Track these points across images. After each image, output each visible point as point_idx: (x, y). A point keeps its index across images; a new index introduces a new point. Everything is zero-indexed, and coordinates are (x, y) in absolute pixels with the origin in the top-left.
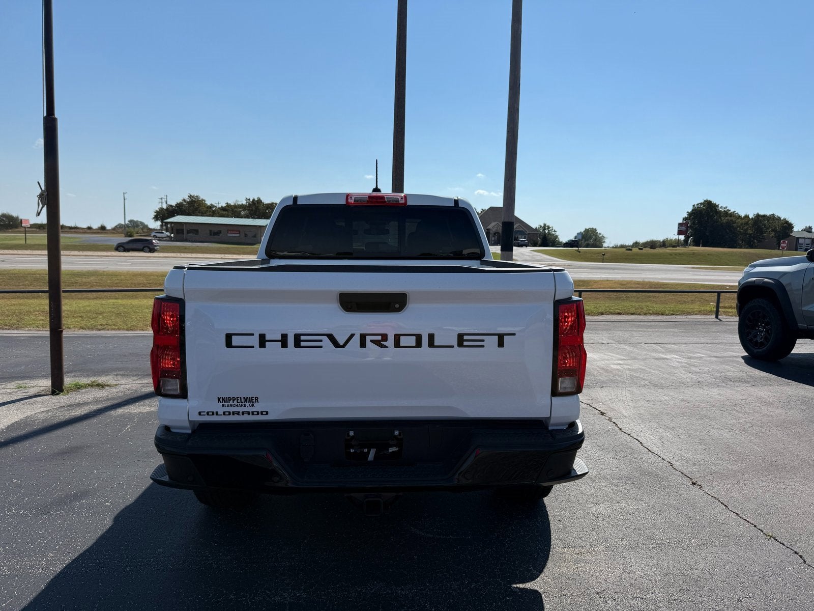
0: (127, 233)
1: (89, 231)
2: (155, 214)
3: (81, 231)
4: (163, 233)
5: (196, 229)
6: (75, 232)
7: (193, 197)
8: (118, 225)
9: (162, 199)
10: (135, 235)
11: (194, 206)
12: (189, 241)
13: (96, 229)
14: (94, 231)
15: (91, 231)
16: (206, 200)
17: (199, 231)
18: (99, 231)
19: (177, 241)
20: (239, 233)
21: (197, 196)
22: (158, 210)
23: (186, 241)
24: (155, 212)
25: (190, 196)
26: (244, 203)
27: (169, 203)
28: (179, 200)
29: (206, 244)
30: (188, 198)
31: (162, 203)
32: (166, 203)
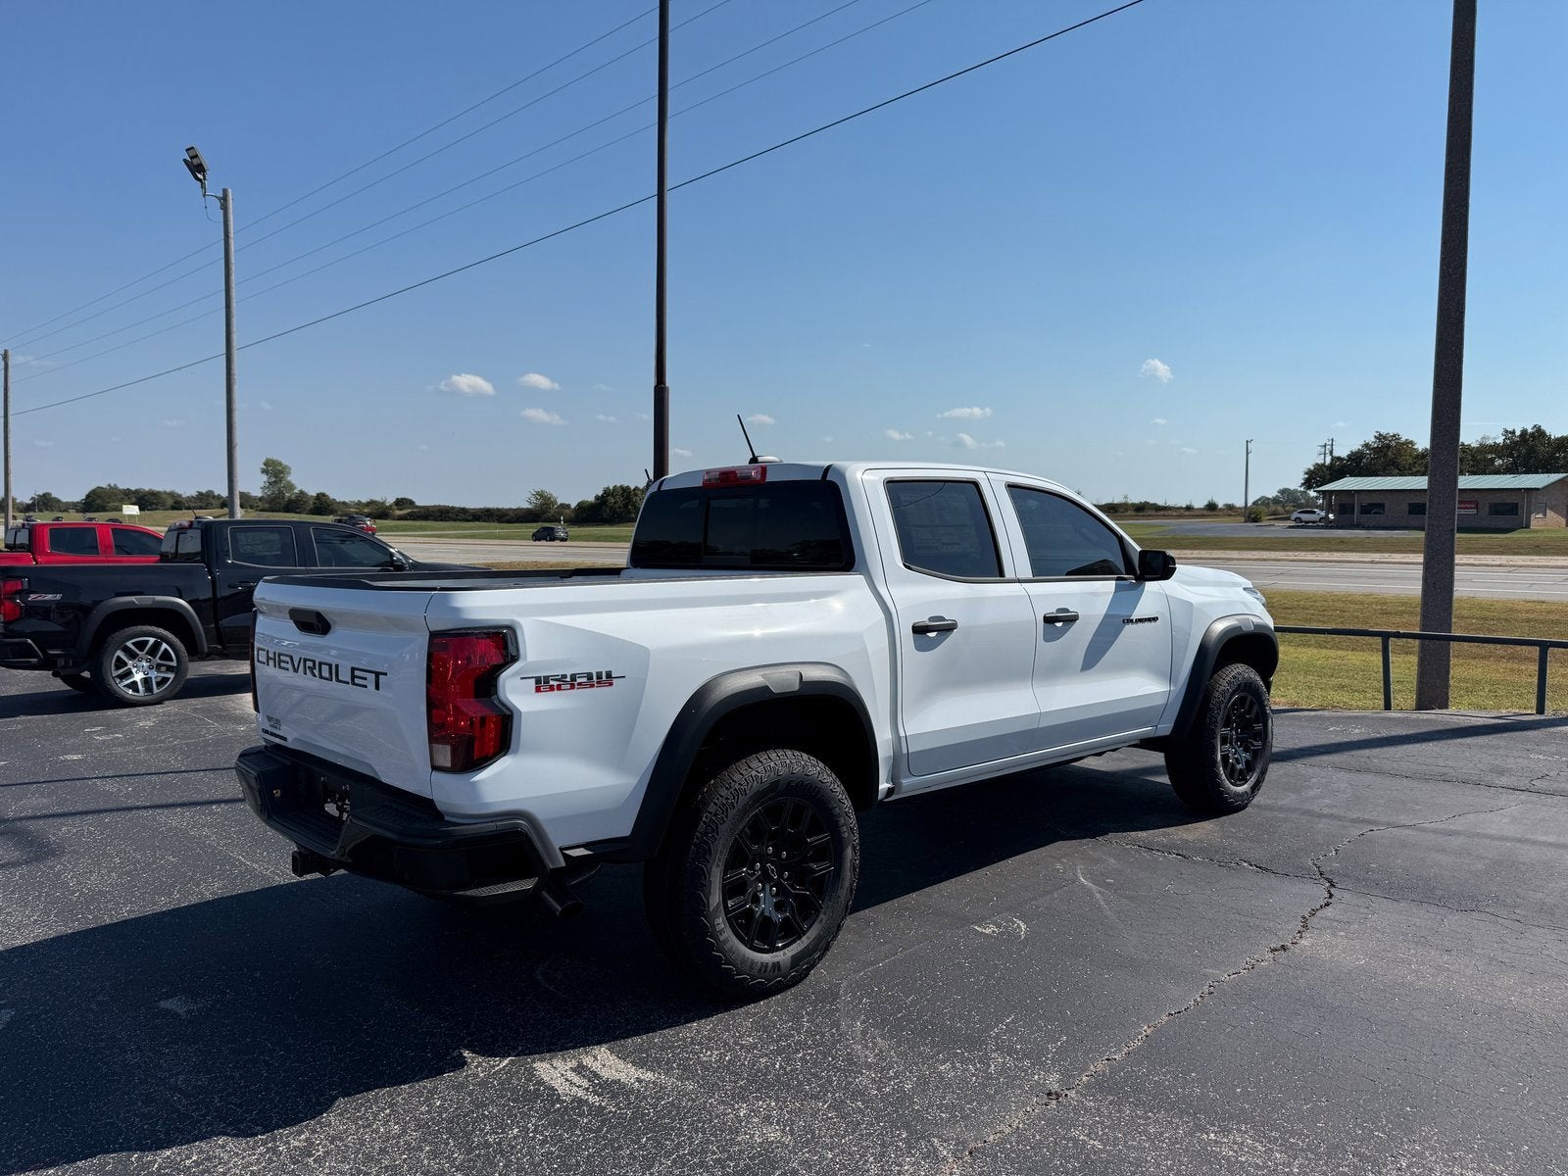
0: (1250, 514)
1: (1187, 513)
2: (1306, 476)
3: (1174, 514)
4: (1314, 512)
5: (1379, 502)
6: (1164, 516)
7: (1384, 438)
8: (1259, 499)
9: (1325, 446)
10: (1264, 518)
11: (1386, 455)
12: (1364, 528)
13: (1200, 509)
14: (1196, 513)
15: (1192, 513)
16: (1415, 440)
17: (1386, 505)
18: (1205, 512)
19: (1338, 528)
20: (1477, 508)
21: (1394, 436)
22: (1312, 468)
23: (1358, 526)
24: (1306, 473)
25: (1380, 437)
26: (1500, 440)
27: (1336, 454)
28: (1356, 445)
29: (1396, 534)
30: (1373, 439)
31: (1325, 454)
32: (1331, 453)
